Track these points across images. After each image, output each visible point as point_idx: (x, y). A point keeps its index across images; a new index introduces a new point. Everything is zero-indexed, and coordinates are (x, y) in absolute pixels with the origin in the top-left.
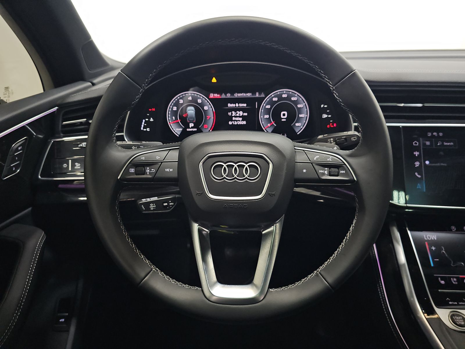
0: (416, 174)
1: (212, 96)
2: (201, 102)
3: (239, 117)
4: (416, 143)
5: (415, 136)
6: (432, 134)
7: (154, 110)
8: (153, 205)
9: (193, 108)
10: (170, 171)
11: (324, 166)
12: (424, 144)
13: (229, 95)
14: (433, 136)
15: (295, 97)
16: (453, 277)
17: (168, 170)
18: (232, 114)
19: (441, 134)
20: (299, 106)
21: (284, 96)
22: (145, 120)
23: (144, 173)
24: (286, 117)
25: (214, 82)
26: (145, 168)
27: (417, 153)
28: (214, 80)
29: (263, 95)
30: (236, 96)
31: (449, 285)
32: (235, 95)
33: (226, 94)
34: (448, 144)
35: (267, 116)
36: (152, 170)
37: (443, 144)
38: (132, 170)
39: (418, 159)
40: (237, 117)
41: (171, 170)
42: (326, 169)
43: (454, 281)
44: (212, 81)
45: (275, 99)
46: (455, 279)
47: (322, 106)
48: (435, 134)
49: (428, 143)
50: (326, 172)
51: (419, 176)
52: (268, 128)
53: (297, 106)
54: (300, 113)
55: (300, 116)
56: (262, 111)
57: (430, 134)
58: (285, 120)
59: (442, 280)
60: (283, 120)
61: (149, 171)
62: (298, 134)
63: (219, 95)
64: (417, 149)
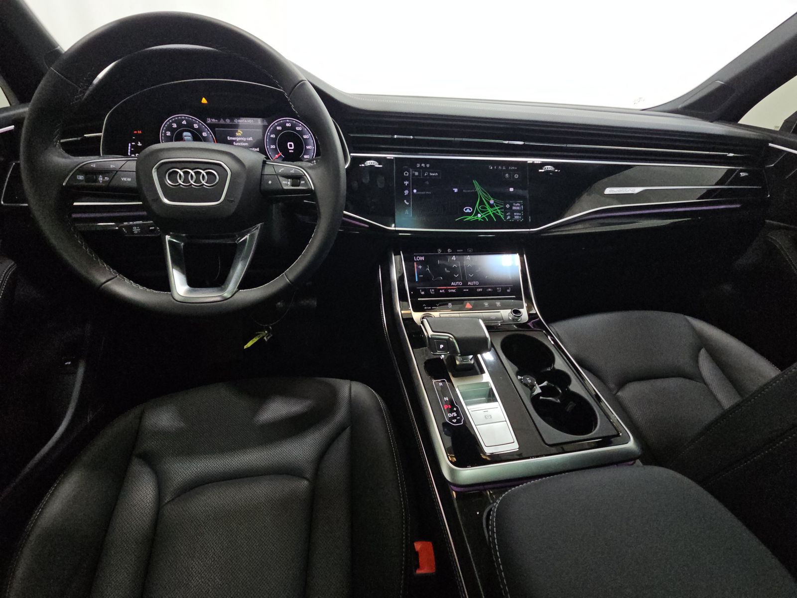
0: (405, 201)
1: (208, 120)
2: (197, 127)
4: (406, 174)
5: (406, 167)
6: (421, 165)
7: (140, 132)
8: (137, 228)
9: (189, 134)
10: (127, 180)
11: (287, 177)
12: (413, 175)
13: (228, 121)
14: (421, 167)
15: (299, 126)
16: (432, 289)
17: (125, 179)
19: (428, 166)
20: (305, 137)
21: (288, 125)
22: (131, 144)
23: (96, 181)
24: (293, 148)
25: (205, 103)
26: (98, 176)
27: (406, 183)
28: (204, 101)
29: (265, 123)
30: (237, 122)
31: (428, 295)
32: (235, 121)
33: (225, 120)
34: (434, 174)
35: (273, 147)
36: (106, 178)
37: (429, 174)
38: (81, 177)
39: (407, 187)
41: (129, 180)
42: (289, 180)
43: (432, 291)
44: (202, 102)
45: (279, 128)
46: (433, 290)
48: (423, 165)
49: (417, 174)
50: (289, 183)
51: (408, 204)
53: (303, 137)
54: (307, 144)
55: (308, 147)
56: (267, 140)
57: (418, 165)
58: (292, 151)
59: (422, 291)
60: (290, 151)
61: (101, 179)
63: (217, 121)
64: (407, 179)
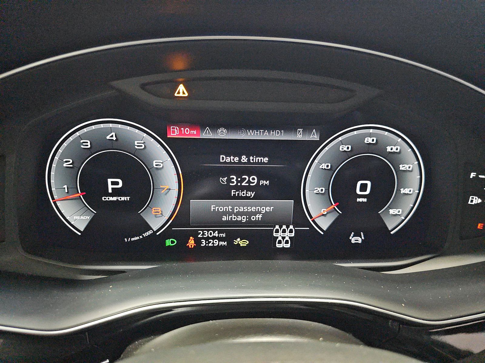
1: (174, 133)
3: (249, 188)
13: (222, 132)
18: (229, 180)
24: (367, 192)
25: (181, 95)
28: (181, 91)
29: (315, 137)
40: (243, 188)
44: (177, 95)
47: (473, 175)
52: (323, 217)
56: (309, 175)
58: (365, 200)
60: (359, 200)
62: (392, 233)
63: (194, 132)
